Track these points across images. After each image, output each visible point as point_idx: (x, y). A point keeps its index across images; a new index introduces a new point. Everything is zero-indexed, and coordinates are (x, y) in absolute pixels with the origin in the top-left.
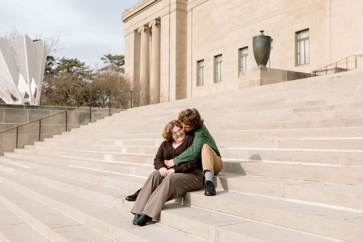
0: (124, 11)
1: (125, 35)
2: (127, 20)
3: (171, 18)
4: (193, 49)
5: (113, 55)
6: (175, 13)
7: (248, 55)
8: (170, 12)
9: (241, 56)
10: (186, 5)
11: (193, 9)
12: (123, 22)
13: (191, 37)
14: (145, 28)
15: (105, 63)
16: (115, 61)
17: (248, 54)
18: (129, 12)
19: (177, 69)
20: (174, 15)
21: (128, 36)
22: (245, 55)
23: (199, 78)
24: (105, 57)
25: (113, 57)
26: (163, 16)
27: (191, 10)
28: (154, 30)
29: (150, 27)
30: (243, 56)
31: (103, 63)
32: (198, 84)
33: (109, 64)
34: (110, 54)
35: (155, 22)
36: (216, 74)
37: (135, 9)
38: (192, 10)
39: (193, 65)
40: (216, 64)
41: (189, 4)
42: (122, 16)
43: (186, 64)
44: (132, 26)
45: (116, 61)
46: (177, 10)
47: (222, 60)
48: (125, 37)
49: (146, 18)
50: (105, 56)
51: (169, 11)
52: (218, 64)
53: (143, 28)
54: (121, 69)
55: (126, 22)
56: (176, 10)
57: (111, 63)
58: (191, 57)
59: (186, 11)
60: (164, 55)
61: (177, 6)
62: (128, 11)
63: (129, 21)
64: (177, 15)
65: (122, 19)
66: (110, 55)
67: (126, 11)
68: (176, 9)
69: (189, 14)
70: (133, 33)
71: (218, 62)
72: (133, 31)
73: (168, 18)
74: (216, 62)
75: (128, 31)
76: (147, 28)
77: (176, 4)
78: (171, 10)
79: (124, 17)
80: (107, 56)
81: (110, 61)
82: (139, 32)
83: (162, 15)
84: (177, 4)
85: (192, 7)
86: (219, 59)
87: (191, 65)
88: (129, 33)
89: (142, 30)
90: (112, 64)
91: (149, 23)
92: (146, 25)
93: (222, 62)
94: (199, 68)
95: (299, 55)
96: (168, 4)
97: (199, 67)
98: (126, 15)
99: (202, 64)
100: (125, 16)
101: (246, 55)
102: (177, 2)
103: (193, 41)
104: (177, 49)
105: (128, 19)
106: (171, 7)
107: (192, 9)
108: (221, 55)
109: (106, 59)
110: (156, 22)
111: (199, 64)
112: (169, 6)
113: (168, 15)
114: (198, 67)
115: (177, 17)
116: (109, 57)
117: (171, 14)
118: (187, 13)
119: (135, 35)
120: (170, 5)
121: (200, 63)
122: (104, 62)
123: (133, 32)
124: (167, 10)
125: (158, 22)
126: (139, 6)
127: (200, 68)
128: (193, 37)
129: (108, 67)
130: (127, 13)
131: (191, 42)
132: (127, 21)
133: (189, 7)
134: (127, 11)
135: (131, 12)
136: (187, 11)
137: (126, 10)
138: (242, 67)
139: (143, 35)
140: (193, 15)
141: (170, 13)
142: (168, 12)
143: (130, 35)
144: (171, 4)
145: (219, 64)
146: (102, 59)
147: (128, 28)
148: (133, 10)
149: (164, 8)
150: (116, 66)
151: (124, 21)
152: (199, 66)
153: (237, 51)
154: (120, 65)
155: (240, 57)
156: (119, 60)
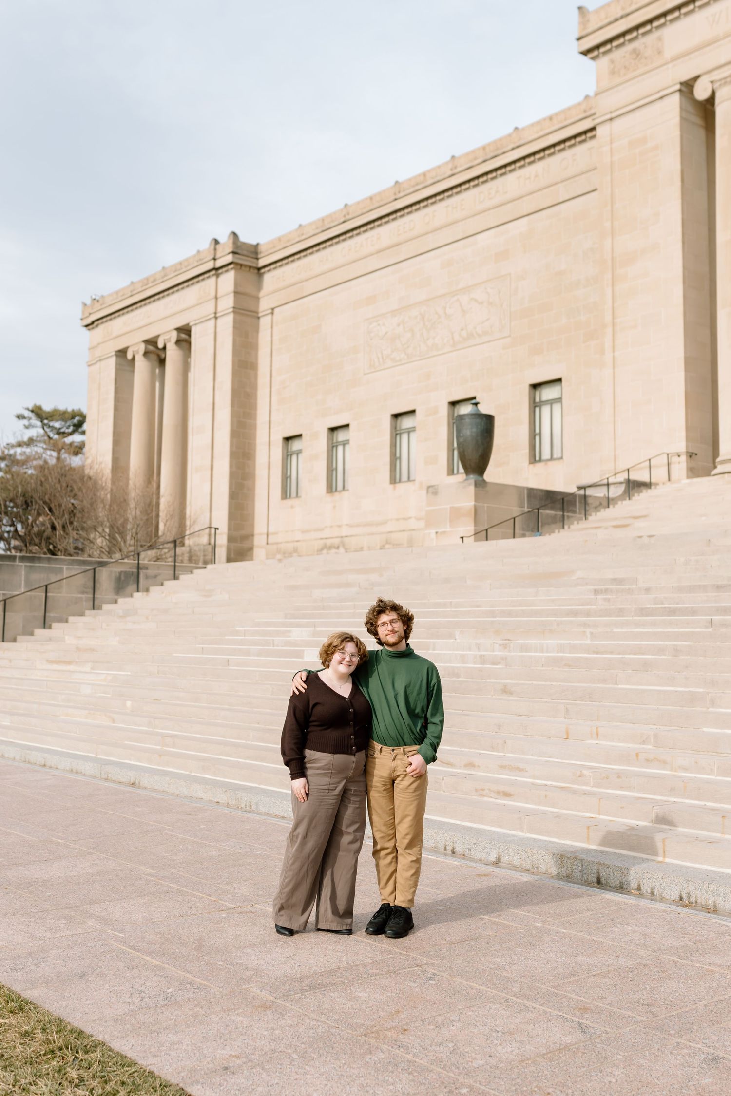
0: (88, 302)
1: (87, 362)
2: (96, 324)
3: (218, 330)
4: (273, 408)
5: (47, 407)
6: (230, 318)
7: (414, 430)
8: (218, 315)
9: (398, 432)
10: (257, 299)
11: (276, 311)
12: (85, 328)
13: (269, 378)
14: (146, 348)
15: (27, 427)
16: (51, 424)
17: (415, 427)
18: (101, 305)
19: (233, 455)
20: (227, 323)
21: (98, 364)
22: (407, 430)
23: (289, 480)
24: (27, 414)
25: (49, 412)
26: (197, 322)
27: (270, 311)
28: (173, 354)
29: (161, 345)
30: (402, 431)
31: (22, 427)
32: (285, 495)
33: (38, 433)
34: (38, 404)
35: (174, 336)
36: (332, 470)
37: (120, 298)
38: (272, 313)
39: (272, 447)
40: (333, 447)
41: (263, 297)
42: (83, 313)
43: (255, 445)
44: (109, 340)
45: (57, 425)
46: (235, 310)
47: (347, 439)
48: (89, 366)
49: (150, 324)
50: (28, 409)
51: (215, 313)
52: (337, 446)
53: (142, 348)
54: (71, 444)
55: (93, 328)
56: (234, 312)
57: (43, 428)
58: (268, 426)
59: (257, 313)
60: (198, 420)
61: (235, 302)
62: (101, 302)
63: (101, 327)
64: (235, 322)
65: (82, 319)
66: (40, 408)
67: (95, 301)
68: (234, 308)
69: (265, 322)
70: (114, 359)
71: (337, 442)
72: (114, 353)
73: (213, 330)
74: (332, 443)
75: (98, 353)
76: (151, 348)
77: (232, 295)
78: (219, 309)
79: (87, 317)
80: (32, 411)
81: (39, 423)
82: (129, 356)
83: (195, 320)
84: (235, 296)
85: (273, 306)
86: (341, 436)
87: (267, 447)
88: (100, 357)
89: (138, 352)
90: (46, 432)
91: (158, 336)
92: (151, 342)
93: (348, 443)
94: (287, 456)
95: (537, 438)
96: (213, 294)
97: (287, 452)
98: (95, 310)
99: (296, 445)
100: (90, 314)
101: (410, 431)
102: (236, 293)
103: (273, 389)
104: (233, 405)
105: (100, 321)
106: (219, 301)
107: (273, 309)
108: (347, 426)
109: (30, 419)
110: (178, 336)
111: (287, 446)
112: (214, 300)
113: (213, 321)
114: (285, 451)
115: (235, 327)
116: (38, 412)
117: (219, 320)
118: (259, 318)
119: (117, 364)
120: (216, 298)
121: (290, 442)
122: (25, 425)
123: (112, 356)
124: (209, 308)
125: (183, 336)
126: (131, 292)
127: (291, 455)
128: (273, 378)
129: (34, 438)
130: (97, 306)
131: (268, 390)
132: (97, 326)
133: (264, 305)
134: (98, 301)
135: (107, 305)
136: (260, 315)
137: (95, 299)
138: (400, 458)
139: (142, 366)
140: (274, 325)
141: (216, 318)
142: (213, 315)
143: (103, 363)
144: (219, 295)
145: (340, 449)
146: (20, 417)
147: (99, 344)
148: (113, 302)
149: (201, 304)
150: (56, 437)
151: (87, 326)
152: (287, 449)
153: (387, 421)
154: (65, 435)
155: (396, 433)
156: (66, 422)
